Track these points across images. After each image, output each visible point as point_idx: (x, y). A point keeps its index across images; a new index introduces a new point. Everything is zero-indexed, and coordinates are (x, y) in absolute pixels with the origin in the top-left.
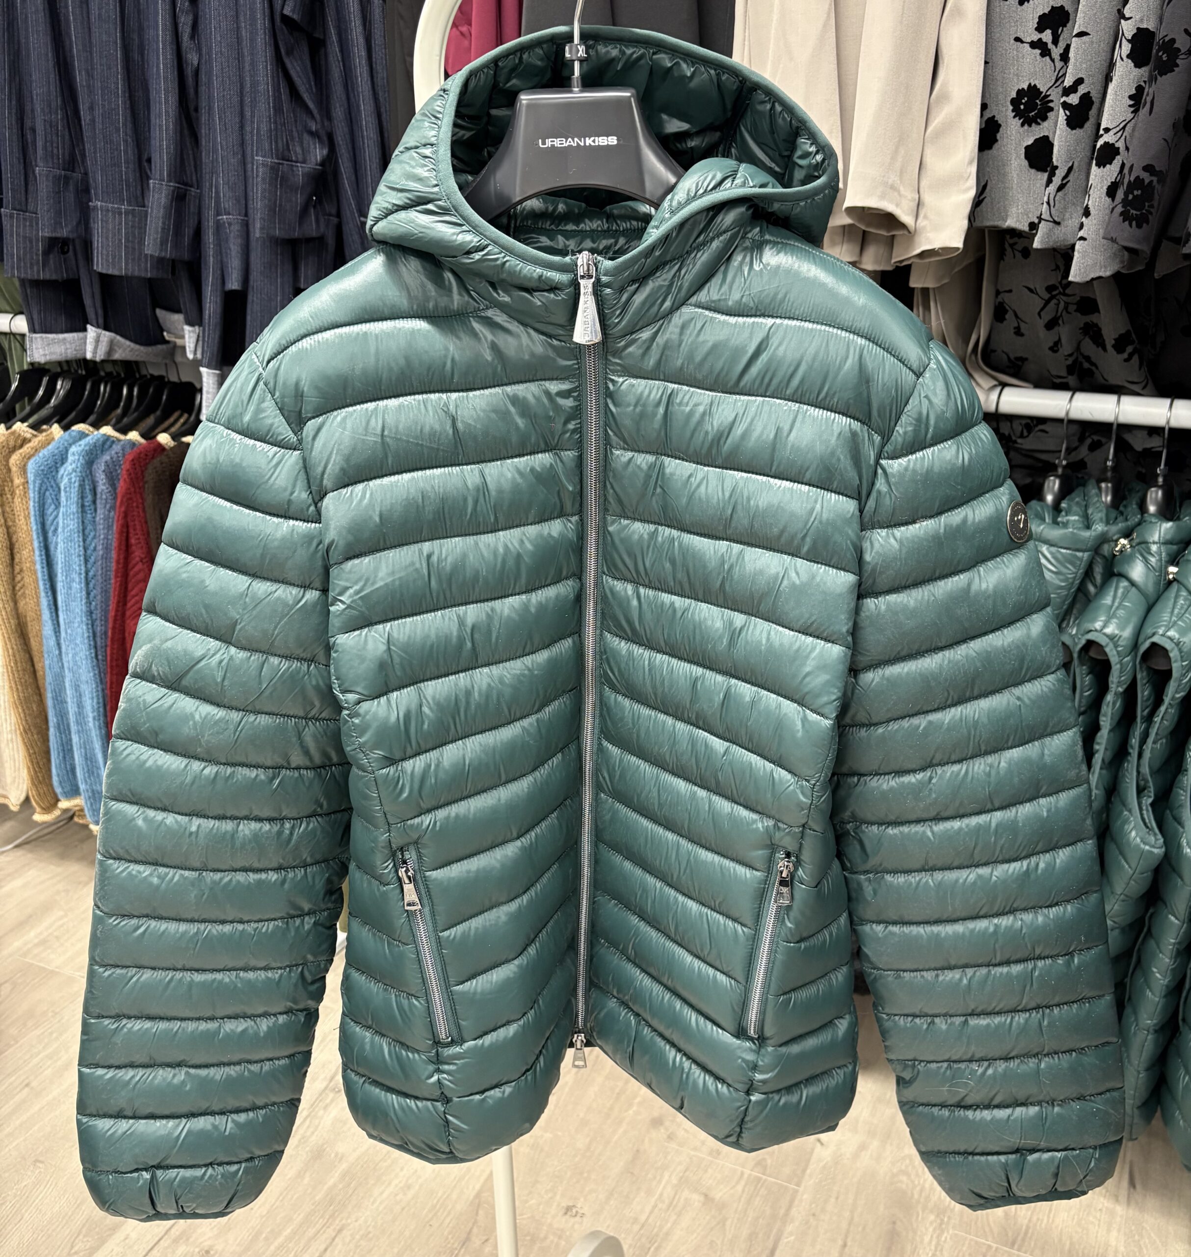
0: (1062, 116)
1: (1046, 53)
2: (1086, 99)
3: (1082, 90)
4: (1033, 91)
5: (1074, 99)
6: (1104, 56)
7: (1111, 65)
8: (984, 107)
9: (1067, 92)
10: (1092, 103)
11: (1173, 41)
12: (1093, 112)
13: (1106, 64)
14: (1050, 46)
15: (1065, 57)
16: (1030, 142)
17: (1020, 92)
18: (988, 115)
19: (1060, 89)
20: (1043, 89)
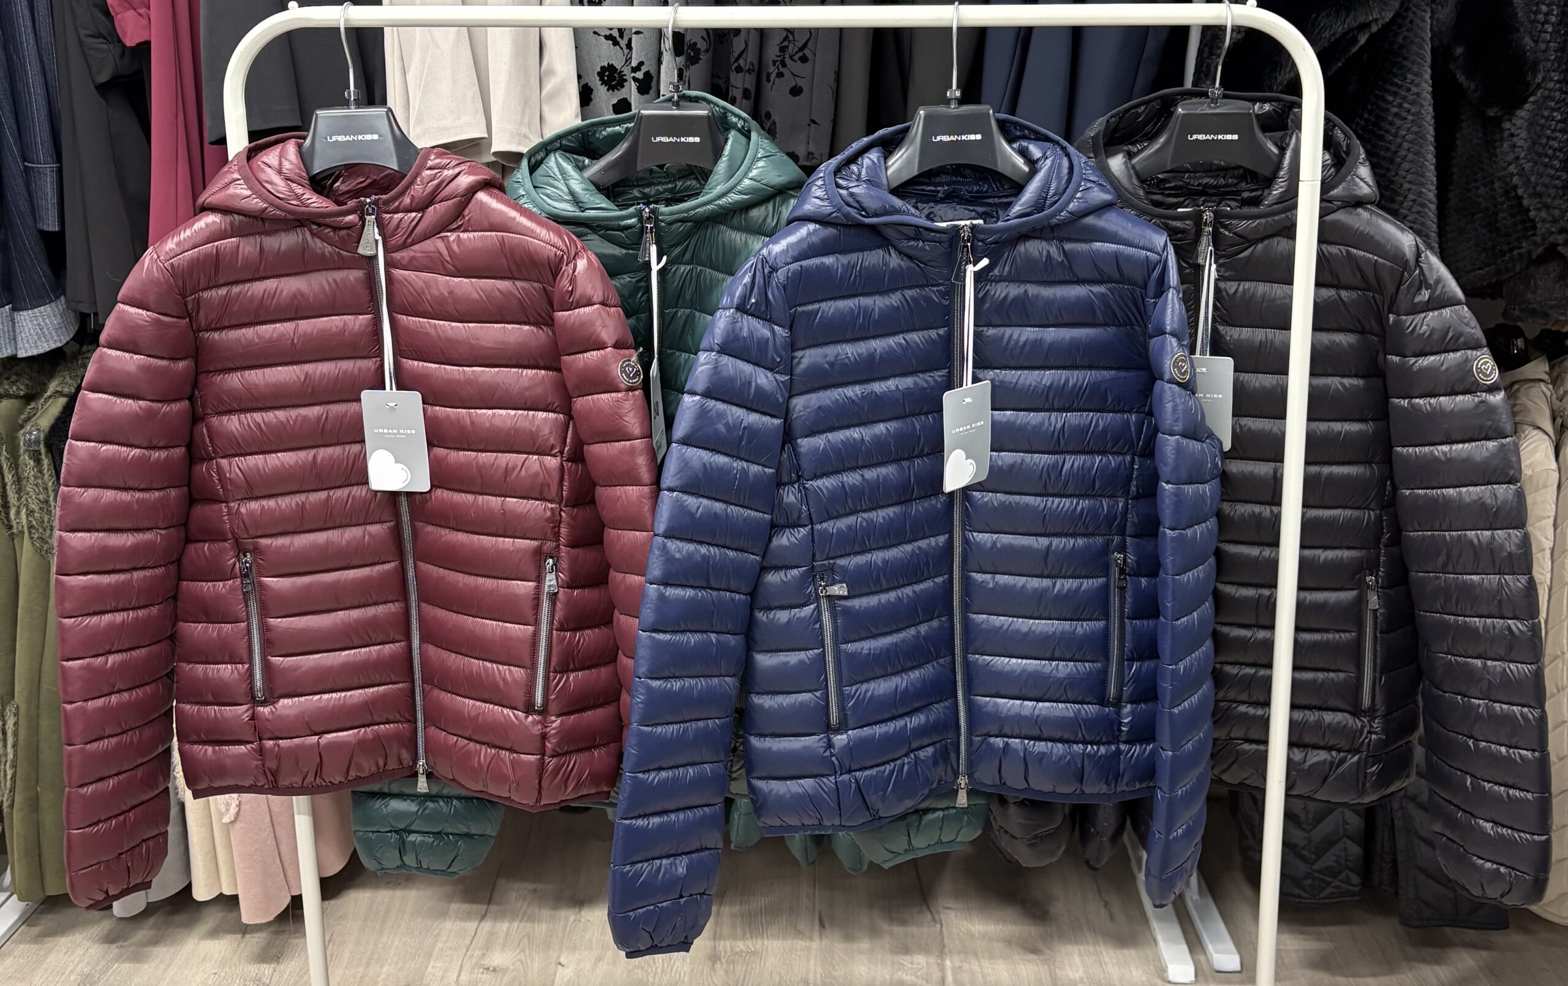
0: (634, 86)
1: (616, 43)
2: (647, 74)
3: (644, 69)
4: (611, 68)
5: (640, 75)
6: (655, 47)
7: (660, 54)
8: (579, 77)
9: (635, 70)
10: (651, 77)
11: (695, 44)
12: (654, 83)
13: (657, 52)
14: (618, 39)
15: (629, 46)
16: (615, 101)
17: (602, 68)
18: (583, 82)
19: (629, 68)
20: (618, 67)
